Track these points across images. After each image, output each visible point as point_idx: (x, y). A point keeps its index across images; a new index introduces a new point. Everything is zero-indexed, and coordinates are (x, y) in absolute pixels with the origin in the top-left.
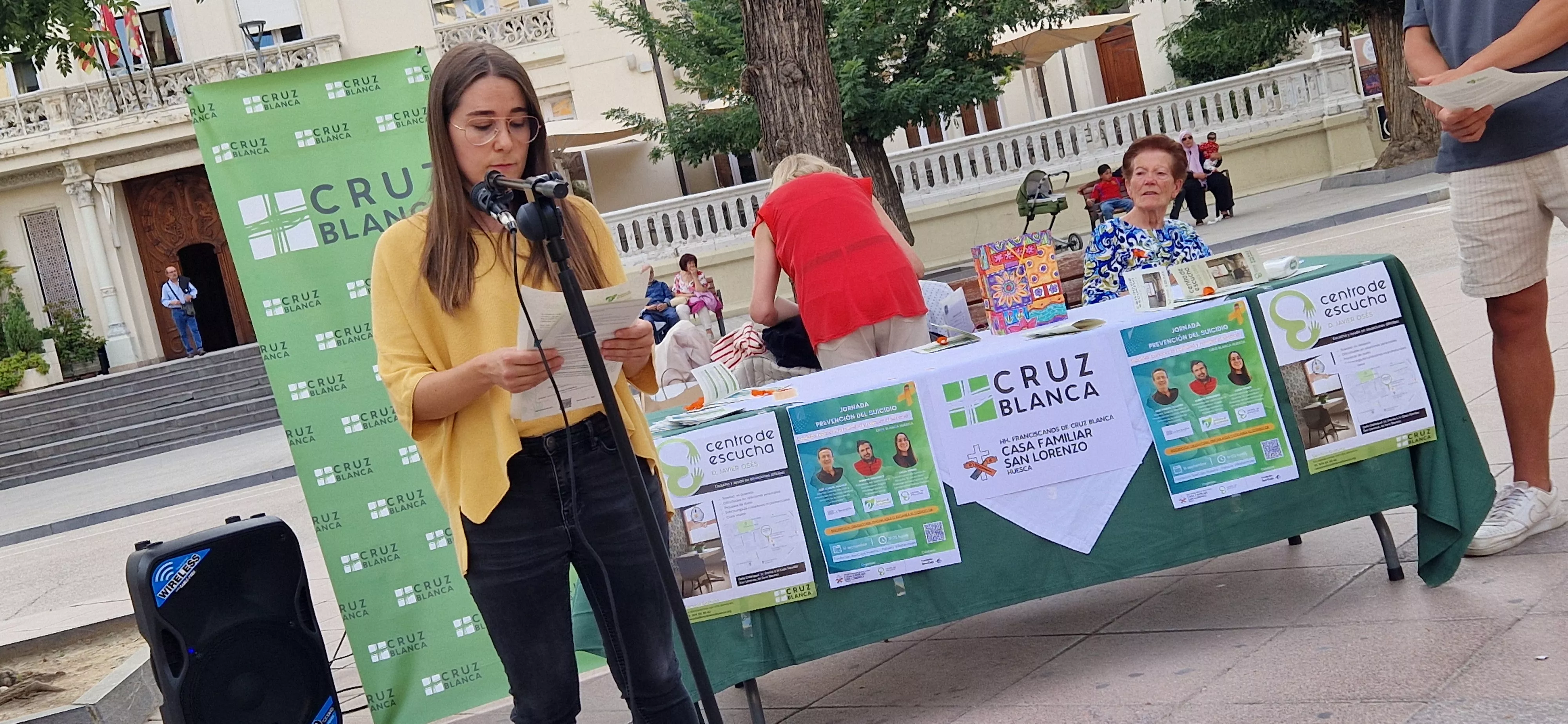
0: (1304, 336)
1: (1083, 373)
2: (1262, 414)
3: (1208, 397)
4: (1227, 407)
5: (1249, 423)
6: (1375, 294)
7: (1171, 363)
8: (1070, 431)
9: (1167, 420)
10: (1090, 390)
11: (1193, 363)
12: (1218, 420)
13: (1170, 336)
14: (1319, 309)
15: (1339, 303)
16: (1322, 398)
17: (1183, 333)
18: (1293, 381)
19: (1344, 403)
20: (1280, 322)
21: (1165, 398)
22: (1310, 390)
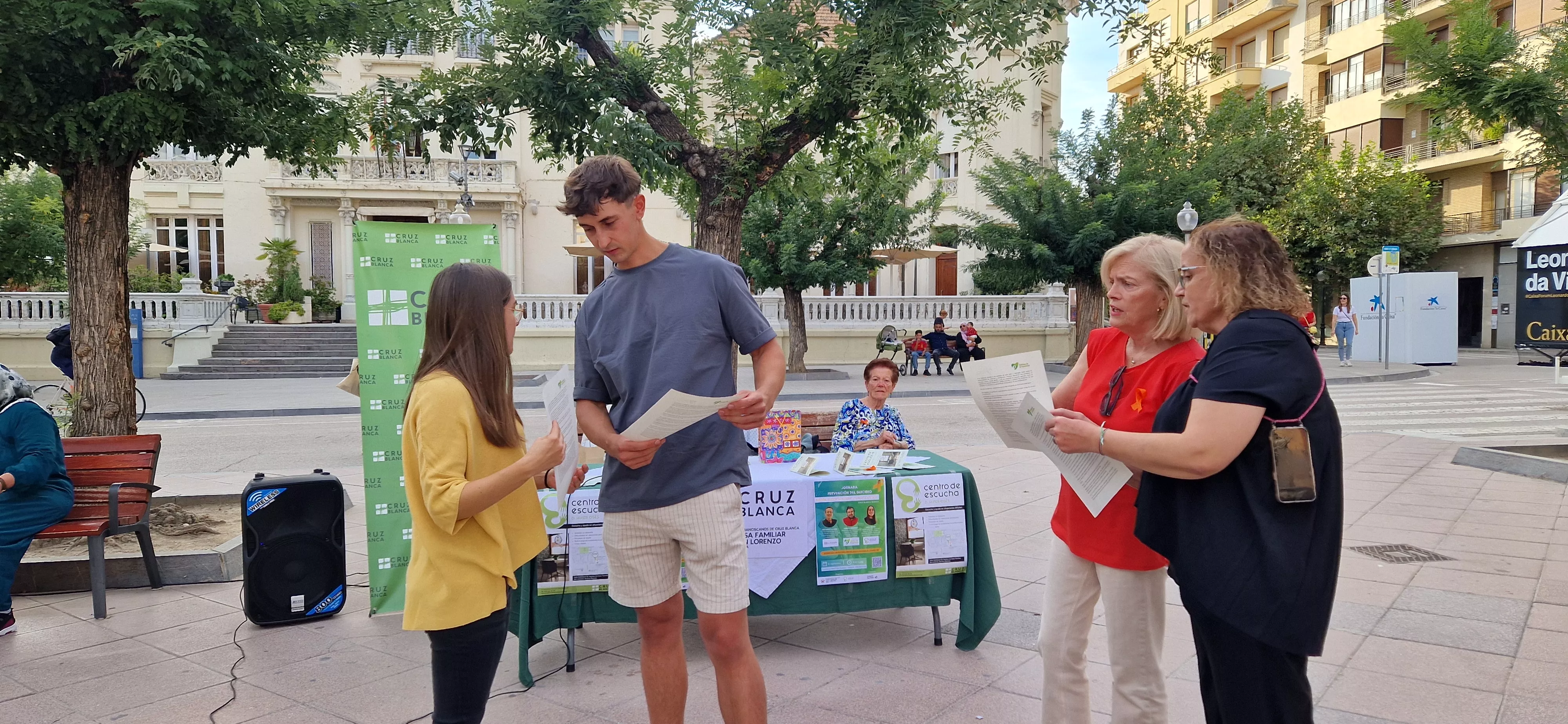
0: (911, 505)
1: (789, 501)
2: (876, 542)
3: (852, 528)
4: (860, 535)
5: (869, 546)
6: (953, 491)
7: (837, 505)
8: (774, 532)
10: (790, 511)
11: (848, 508)
12: (853, 541)
13: (840, 490)
14: (923, 492)
15: (933, 491)
16: (912, 540)
17: (847, 490)
18: (900, 529)
19: (923, 545)
20: (900, 495)
21: (829, 524)
22: (907, 535)
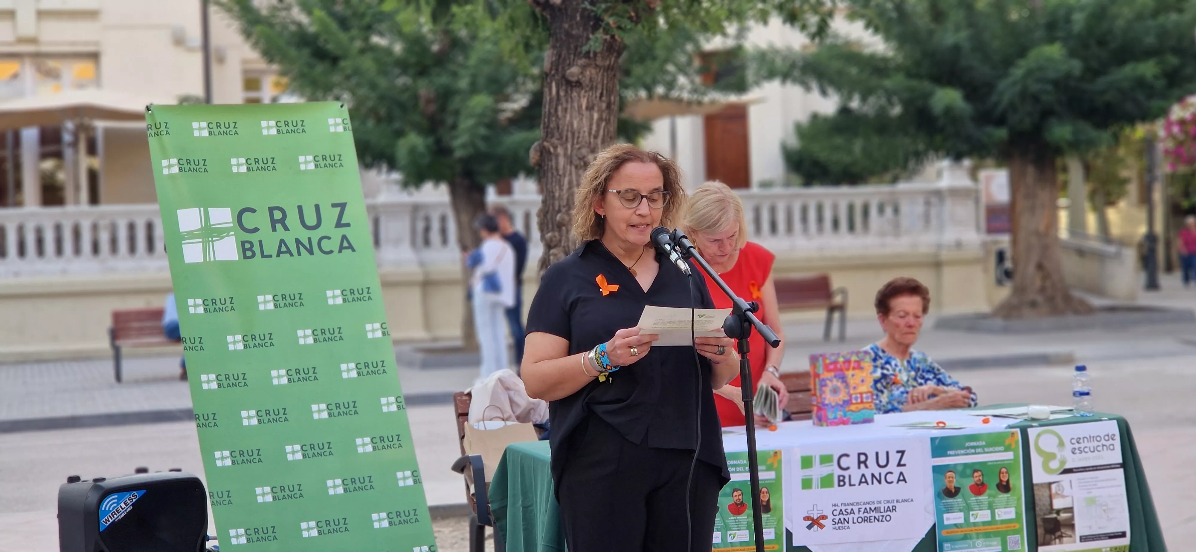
0: (1054, 465)
1: (899, 465)
2: (1013, 516)
3: (980, 498)
4: (991, 507)
5: (1003, 522)
6: (1107, 443)
7: (960, 468)
8: (882, 506)
9: (949, 509)
10: (902, 478)
11: (975, 471)
12: (982, 516)
13: (963, 448)
14: (1069, 447)
15: (1082, 445)
16: (1058, 512)
17: (972, 447)
18: (1041, 495)
19: (1072, 518)
20: (1040, 451)
21: (951, 493)
22: (1051, 504)
